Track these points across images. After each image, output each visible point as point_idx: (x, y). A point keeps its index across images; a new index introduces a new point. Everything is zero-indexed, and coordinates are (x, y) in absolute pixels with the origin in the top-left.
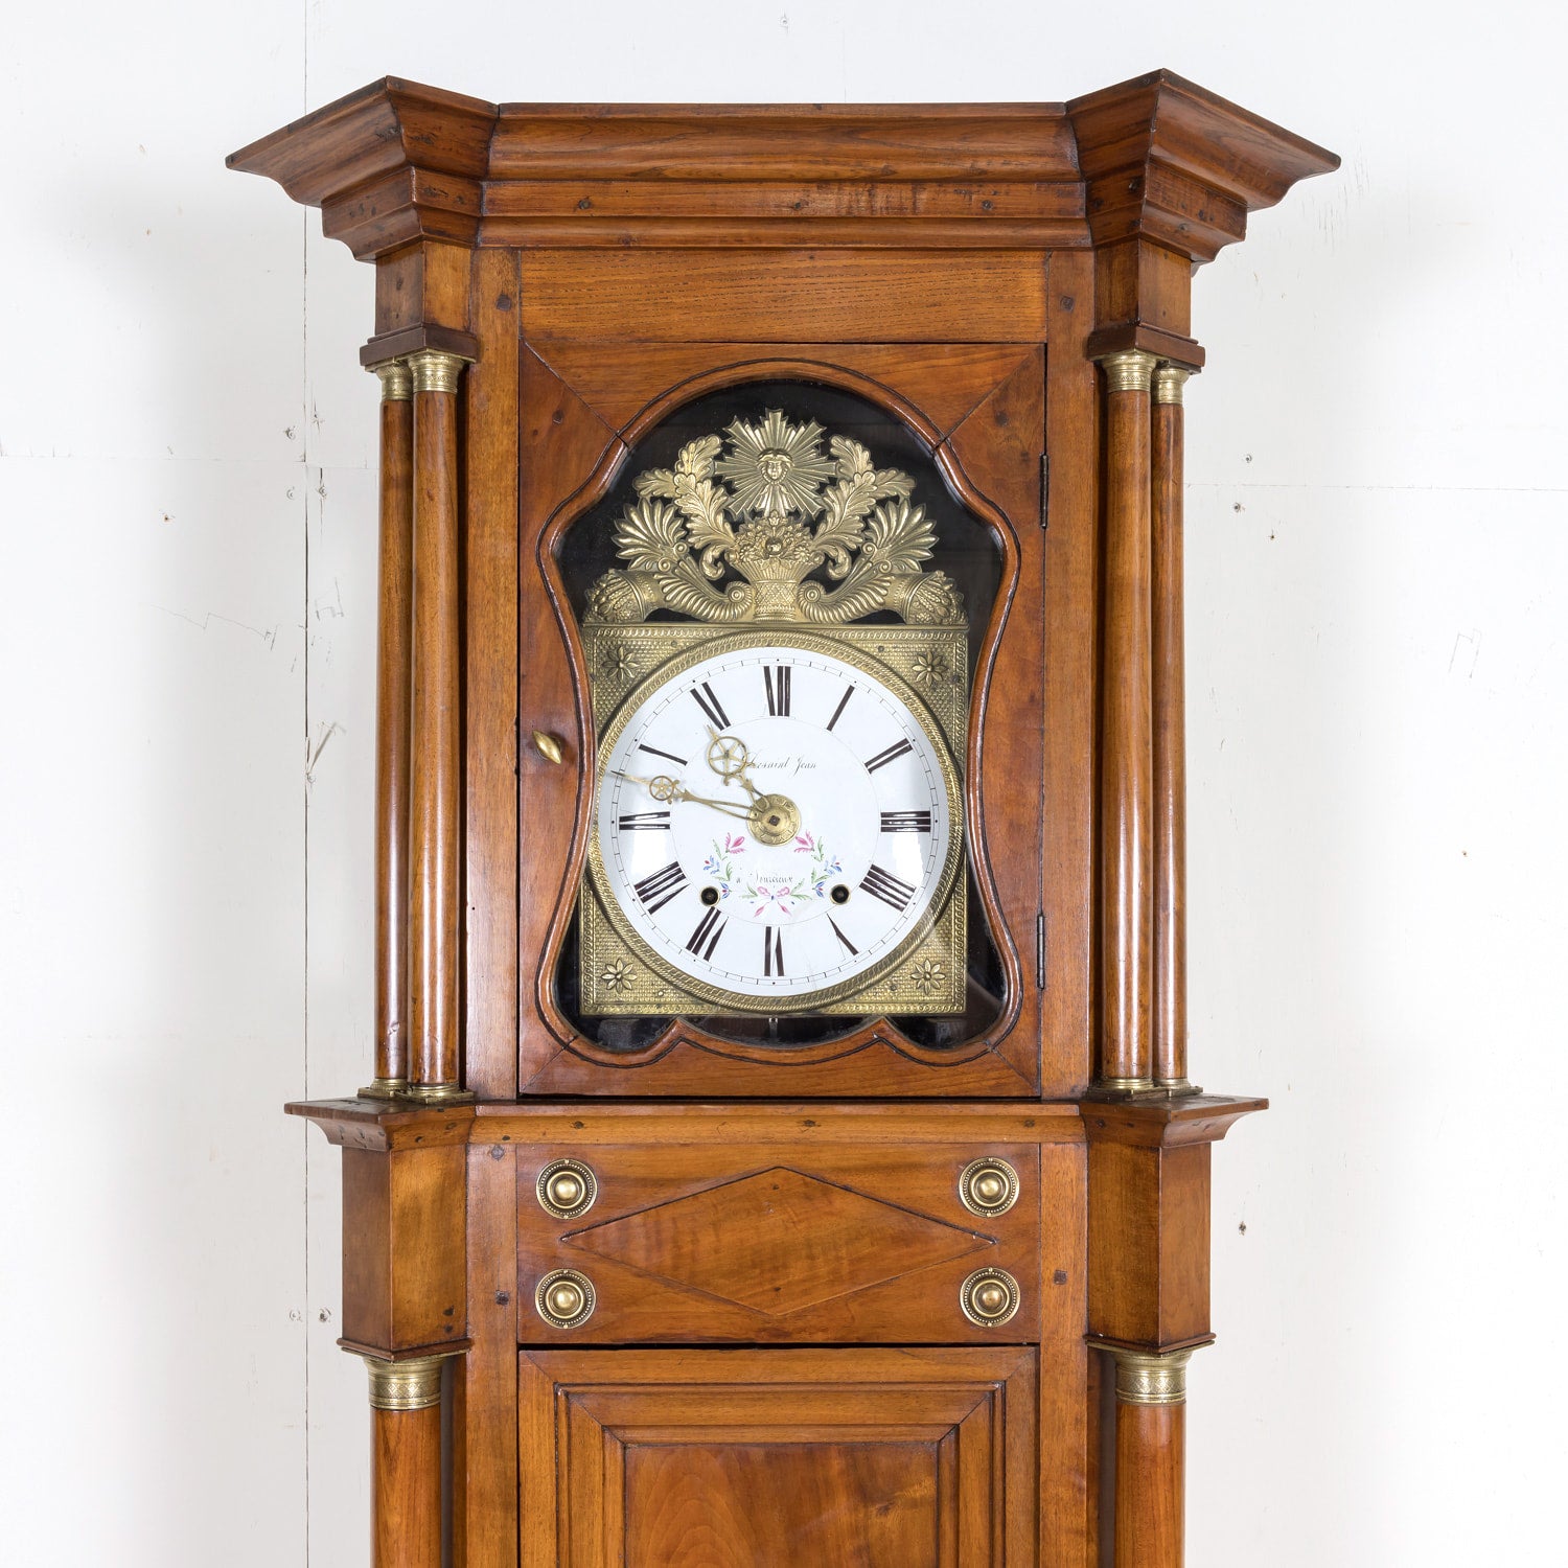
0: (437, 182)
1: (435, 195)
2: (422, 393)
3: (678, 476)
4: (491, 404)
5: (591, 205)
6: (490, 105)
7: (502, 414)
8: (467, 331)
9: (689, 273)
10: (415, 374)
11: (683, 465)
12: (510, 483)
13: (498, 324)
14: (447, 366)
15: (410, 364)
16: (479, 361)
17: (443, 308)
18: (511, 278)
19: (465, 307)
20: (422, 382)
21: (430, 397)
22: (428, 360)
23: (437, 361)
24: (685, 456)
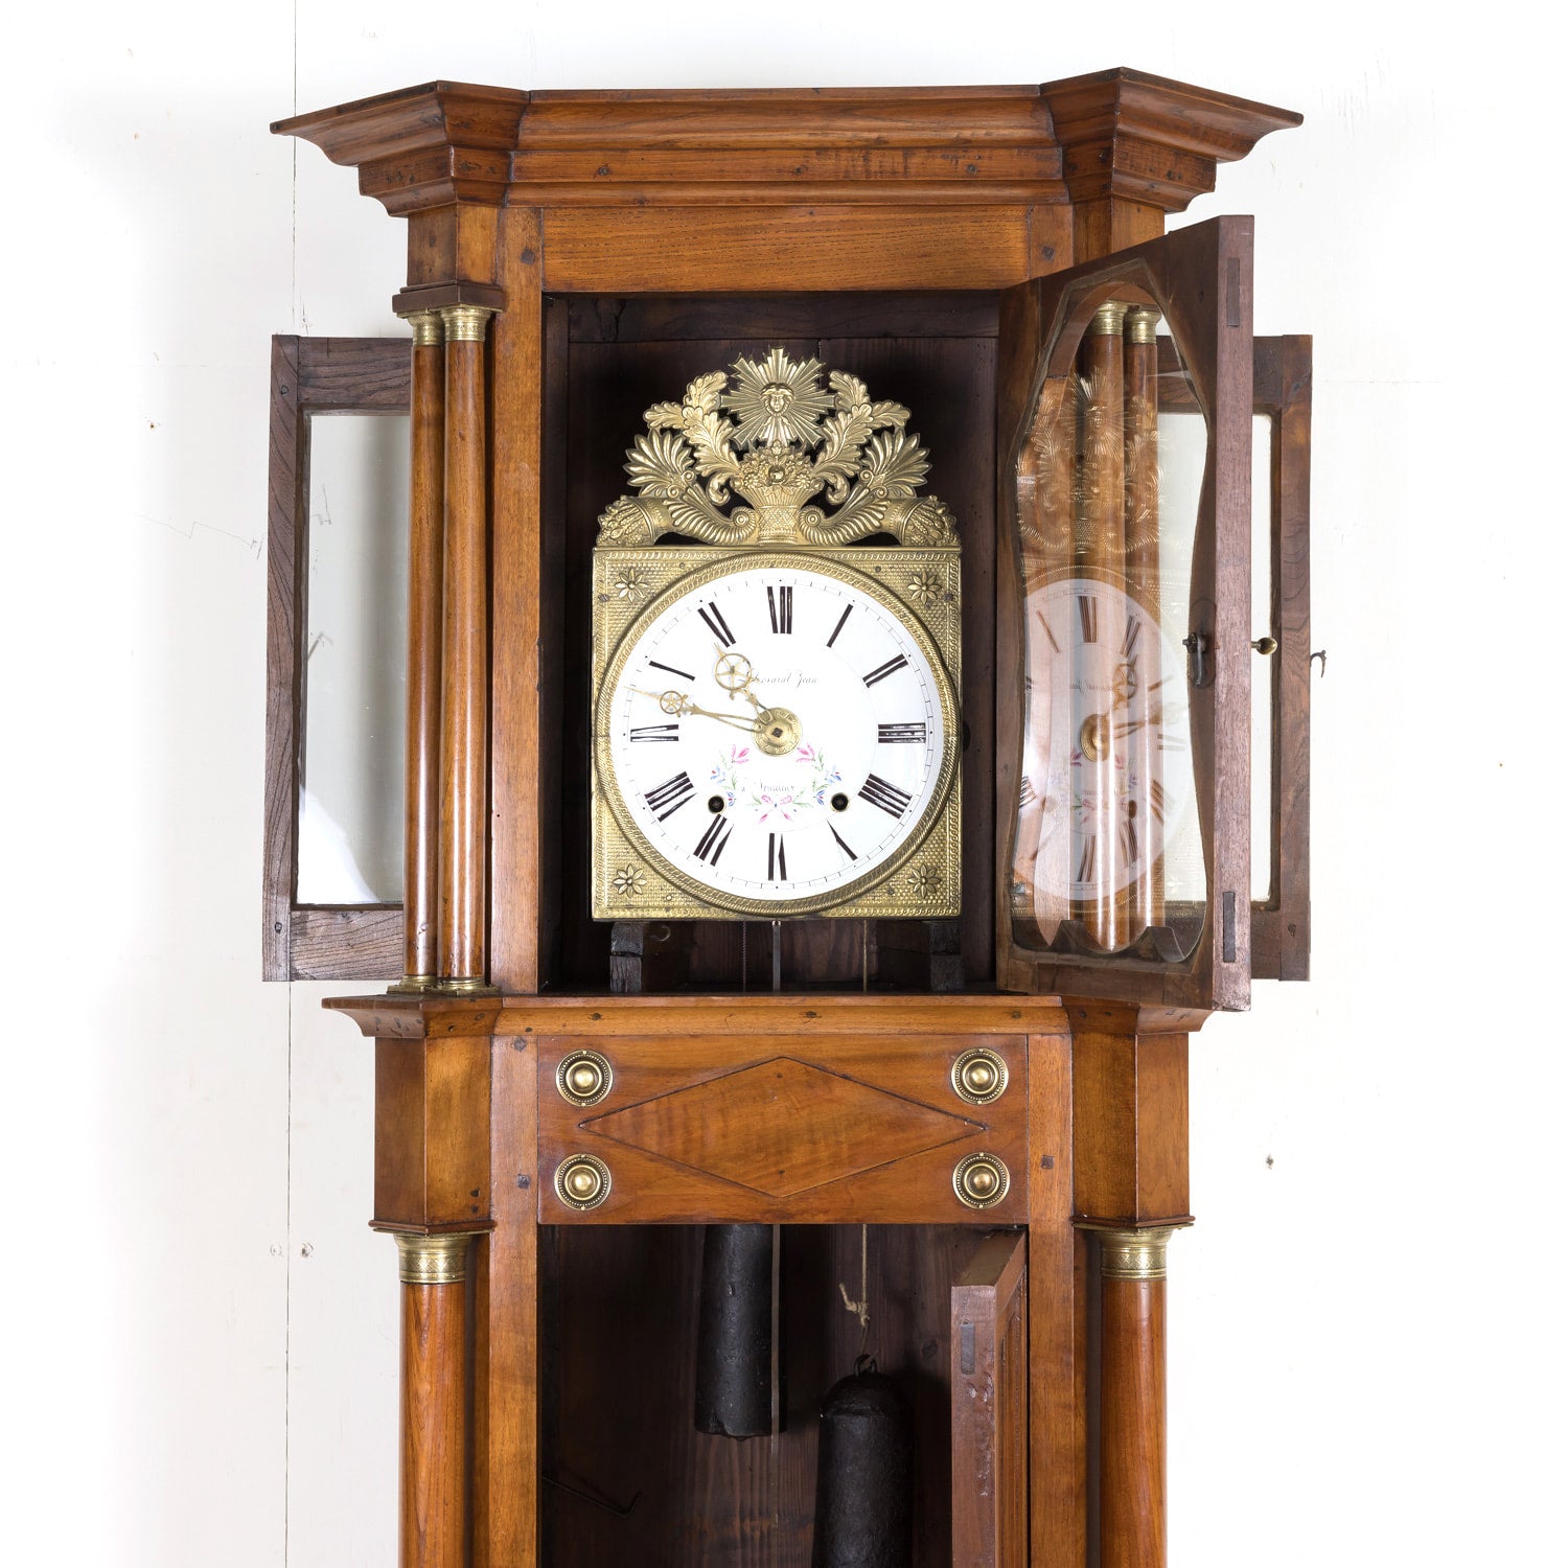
0: (473, 157)
1: (469, 169)
2: (454, 341)
3: (686, 409)
4: (516, 349)
5: (609, 172)
7: (526, 359)
8: (494, 284)
9: (698, 228)
10: (447, 325)
11: (690, 399)
12: (533, 422)
13: (523, 276)
14: (477, 318)
15: (443, 315)
16: (505, 311)
17: (473, 264)
18: (534, 234)
19: (492, 263)
20: (454, 332)
21: (462, 346)
22: (459, 312)
23: (468, 314)
24: (692, 391)
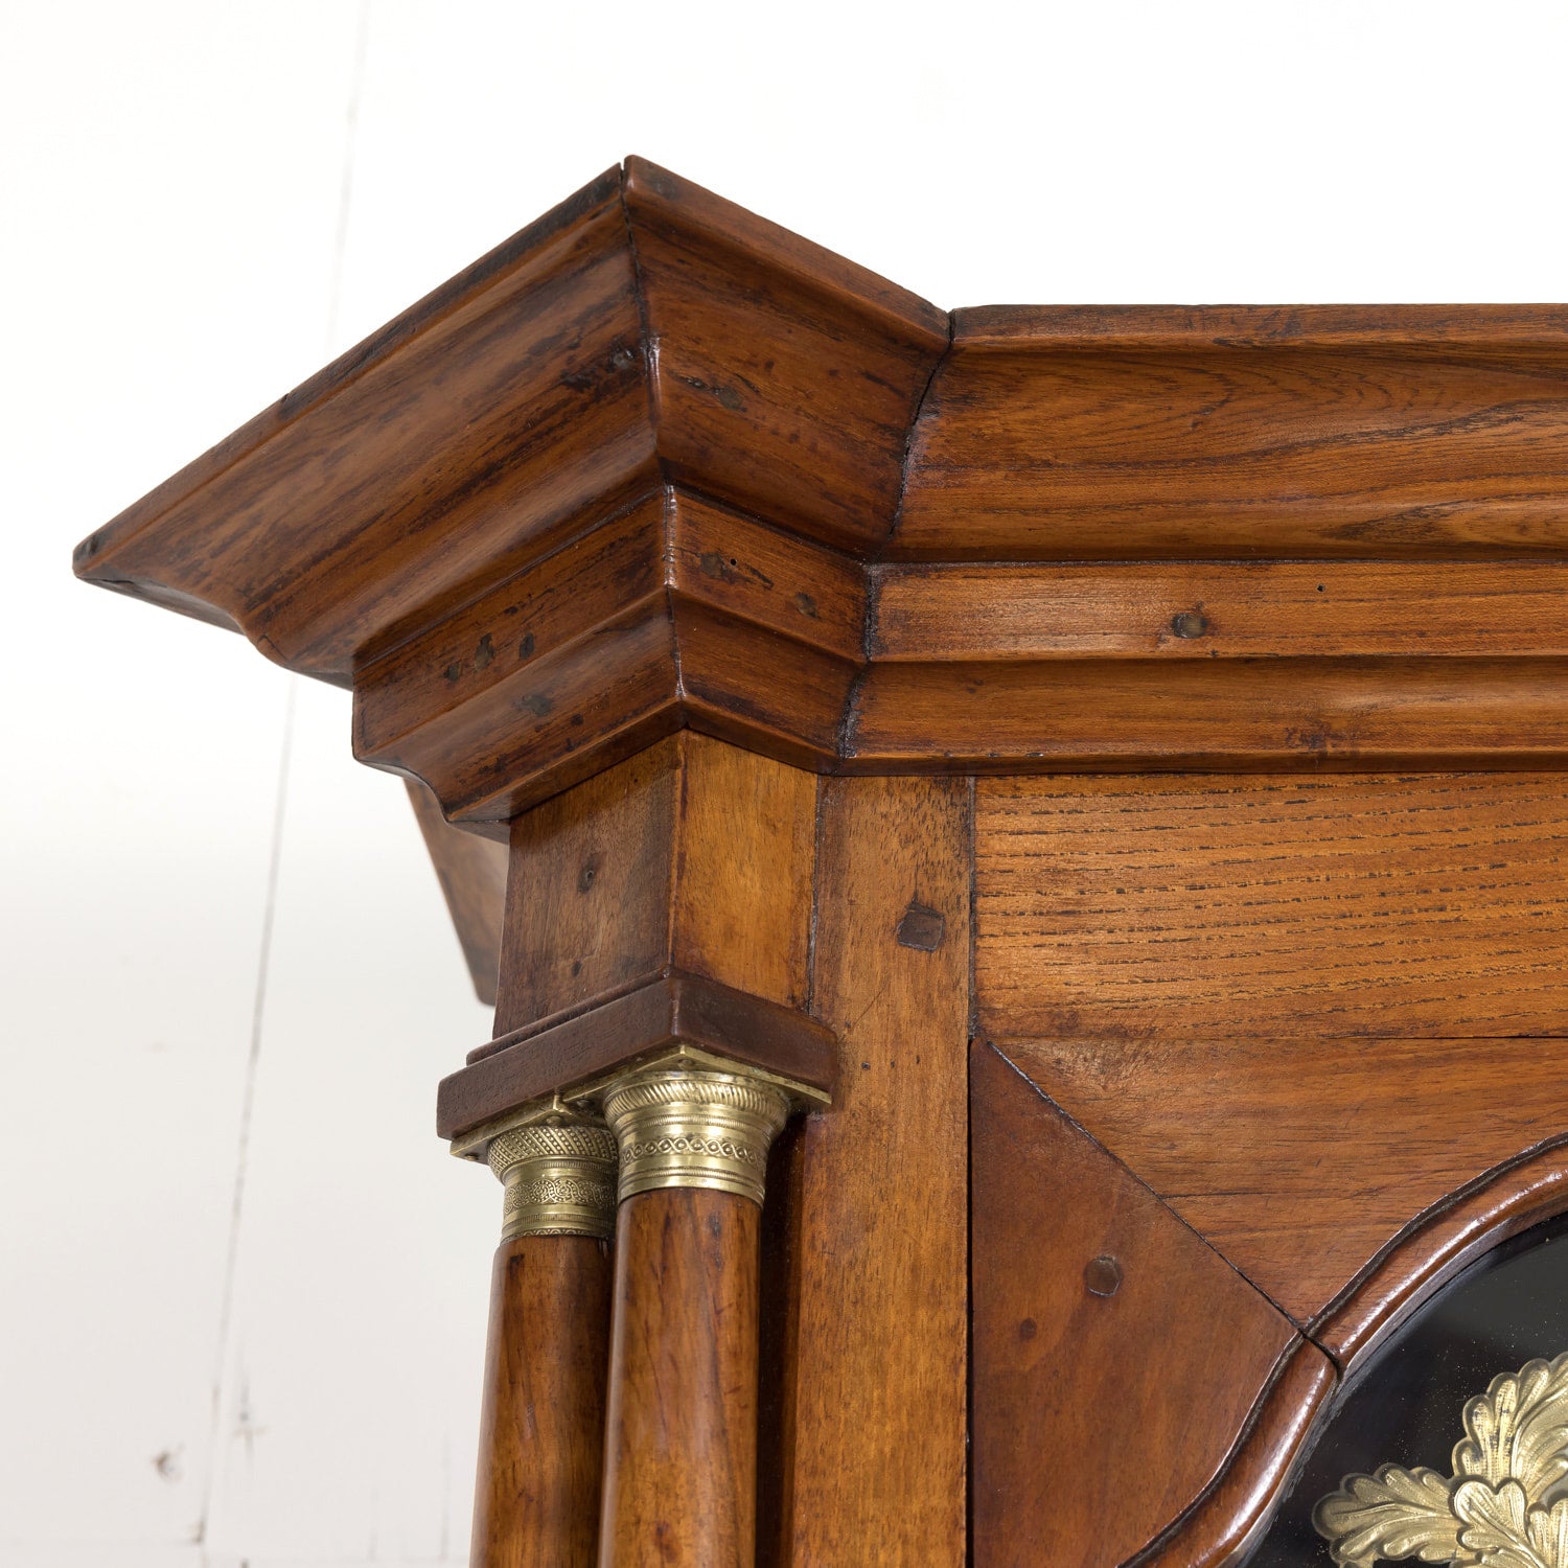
0: (741, 542)
1: (732, 578)
2: (650, 1195)
3: (1467, 1489)
4: (876, 1240)
5: (1208, 626)
6: (926, 308)
7: (914, 1269)
8: (800, 1006)
9: (1507, 834)
10: (629, 1140)
11: (1478, 1454)
12: (940, 1501)
13: (901, 991)
14: (744, 1113)
15: (614, 1108)
16: (838, 1104)
17: (730, 934)
18: (943, 854)
19: (795, 942)
20: (651, 1159)
21: (680, 1206)
22: (674, 1089)
23: (708, 1090)
24: (1483, 1424)
